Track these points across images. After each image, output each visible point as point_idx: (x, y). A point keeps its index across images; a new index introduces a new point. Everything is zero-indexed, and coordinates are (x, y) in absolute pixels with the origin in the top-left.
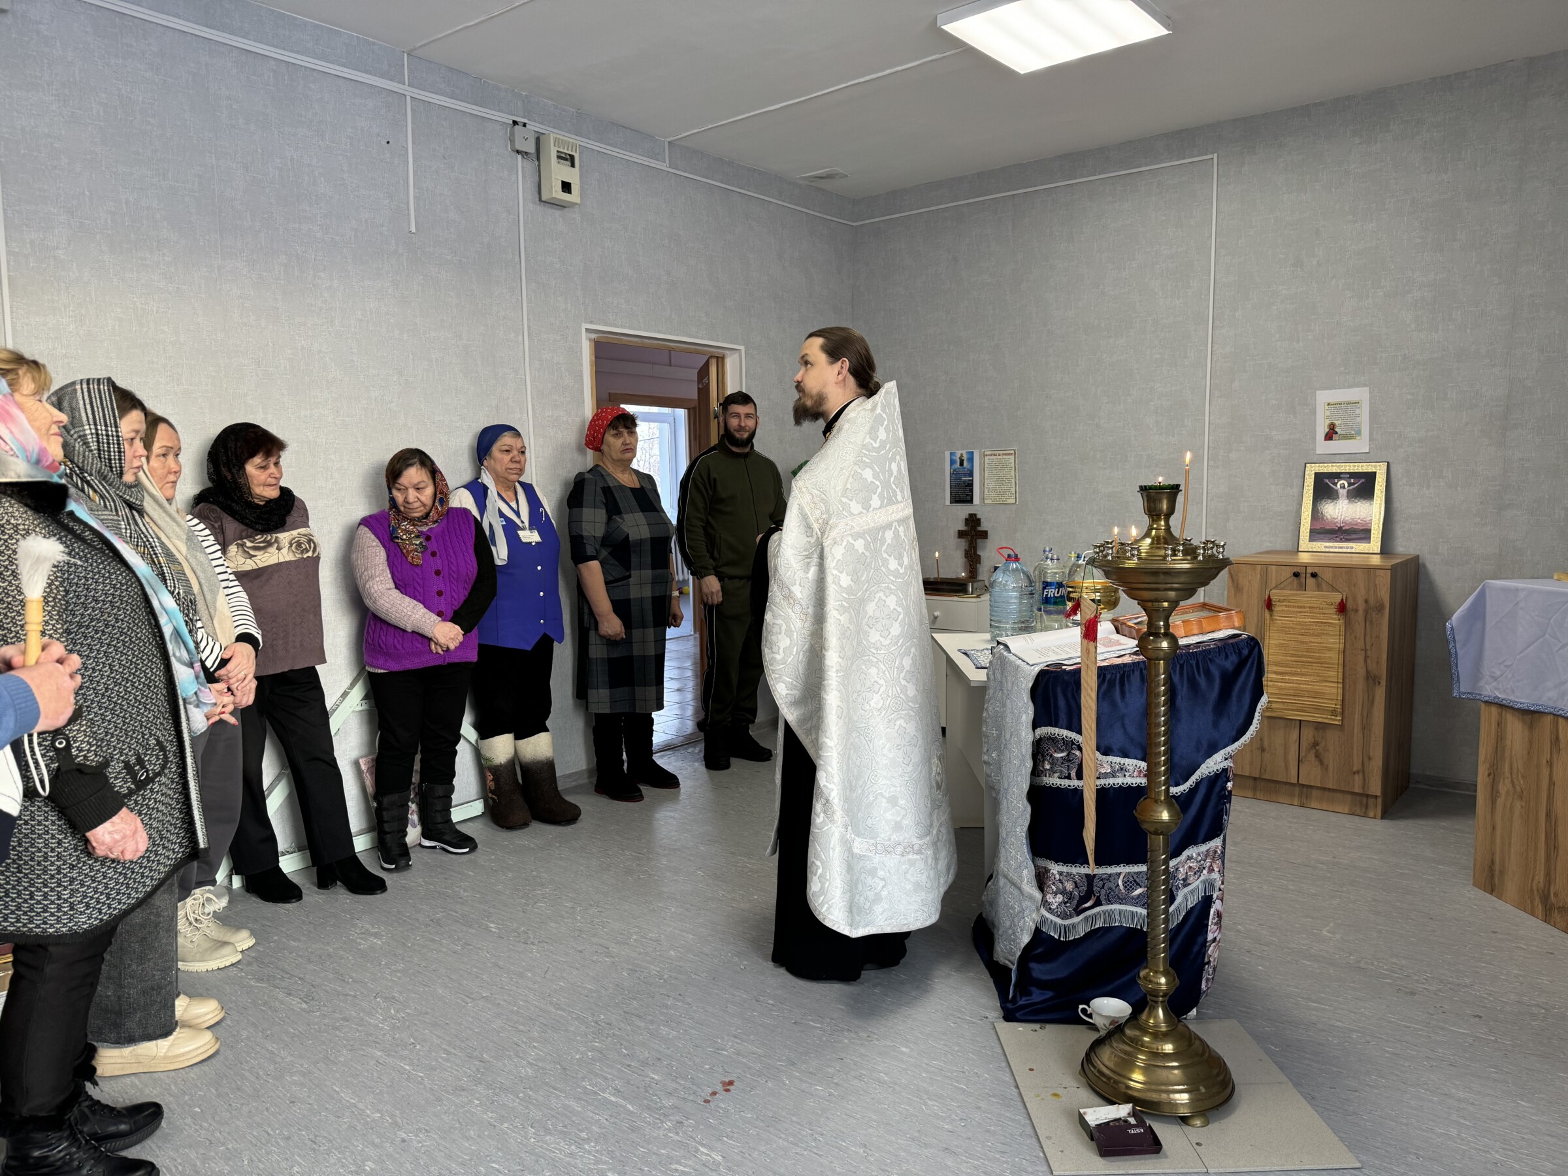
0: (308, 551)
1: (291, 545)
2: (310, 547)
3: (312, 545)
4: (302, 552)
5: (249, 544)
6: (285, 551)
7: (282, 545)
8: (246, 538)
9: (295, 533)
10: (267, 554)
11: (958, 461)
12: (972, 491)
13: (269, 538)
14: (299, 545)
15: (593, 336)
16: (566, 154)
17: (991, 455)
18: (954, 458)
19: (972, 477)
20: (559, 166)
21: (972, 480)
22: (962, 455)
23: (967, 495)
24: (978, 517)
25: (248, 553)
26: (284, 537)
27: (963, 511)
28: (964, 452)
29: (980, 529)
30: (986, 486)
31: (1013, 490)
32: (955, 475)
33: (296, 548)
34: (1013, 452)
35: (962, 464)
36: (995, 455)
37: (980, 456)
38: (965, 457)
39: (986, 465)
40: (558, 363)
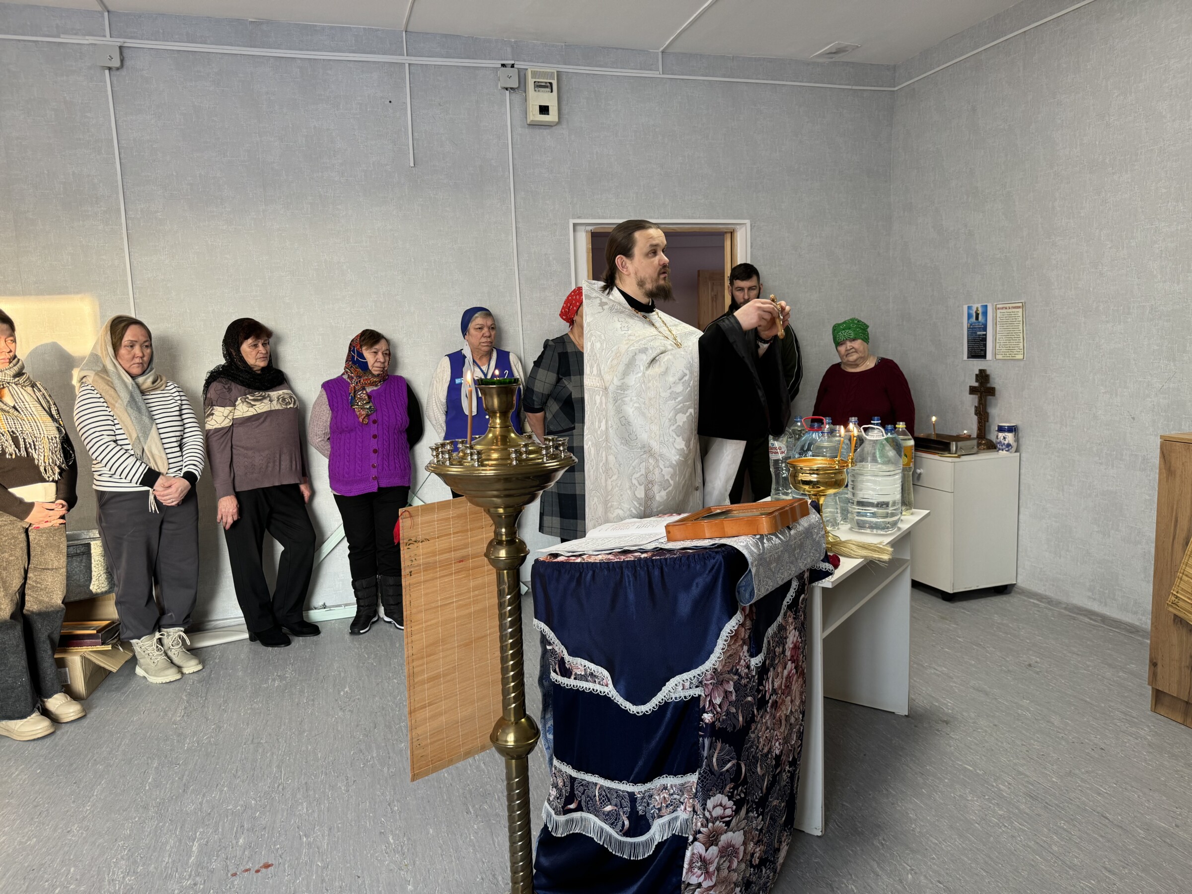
0: (290, 404)
1: (278, 399)
2: (292, 401)
3: (293, 400)
4: (286, 404)
5: (250, 398)
6: (275, 402)
7: (273, 399)
8: (248, 394)
9: (281, 392)
10: (263, 404)
11: (974, 315)
12: (985, 345)
13: (264, 394)
14: (284, 399)
15: (590, 228)
16: (546, 83)
17: (1002, 308)
18: (971, 312)
19: (986, 331)
20: (537, 93)
21: (986, 335)
22: (977, 309)
23: (982, 350)
24: (988, 372)
25: (250, 403)
26: (274, 394)
27: (977, 365)
28: (979, 305)
29: (989, 385)
30: (997, 341)
31: (1021, 345)
32: (972, 330)
33: (282, 401)
34: (1021, 305)
35: (977, 318)
36: (1006, 308)
37: (993, 309)
38: (980, 311)
39: (998, 319)
40: (546, 254)
